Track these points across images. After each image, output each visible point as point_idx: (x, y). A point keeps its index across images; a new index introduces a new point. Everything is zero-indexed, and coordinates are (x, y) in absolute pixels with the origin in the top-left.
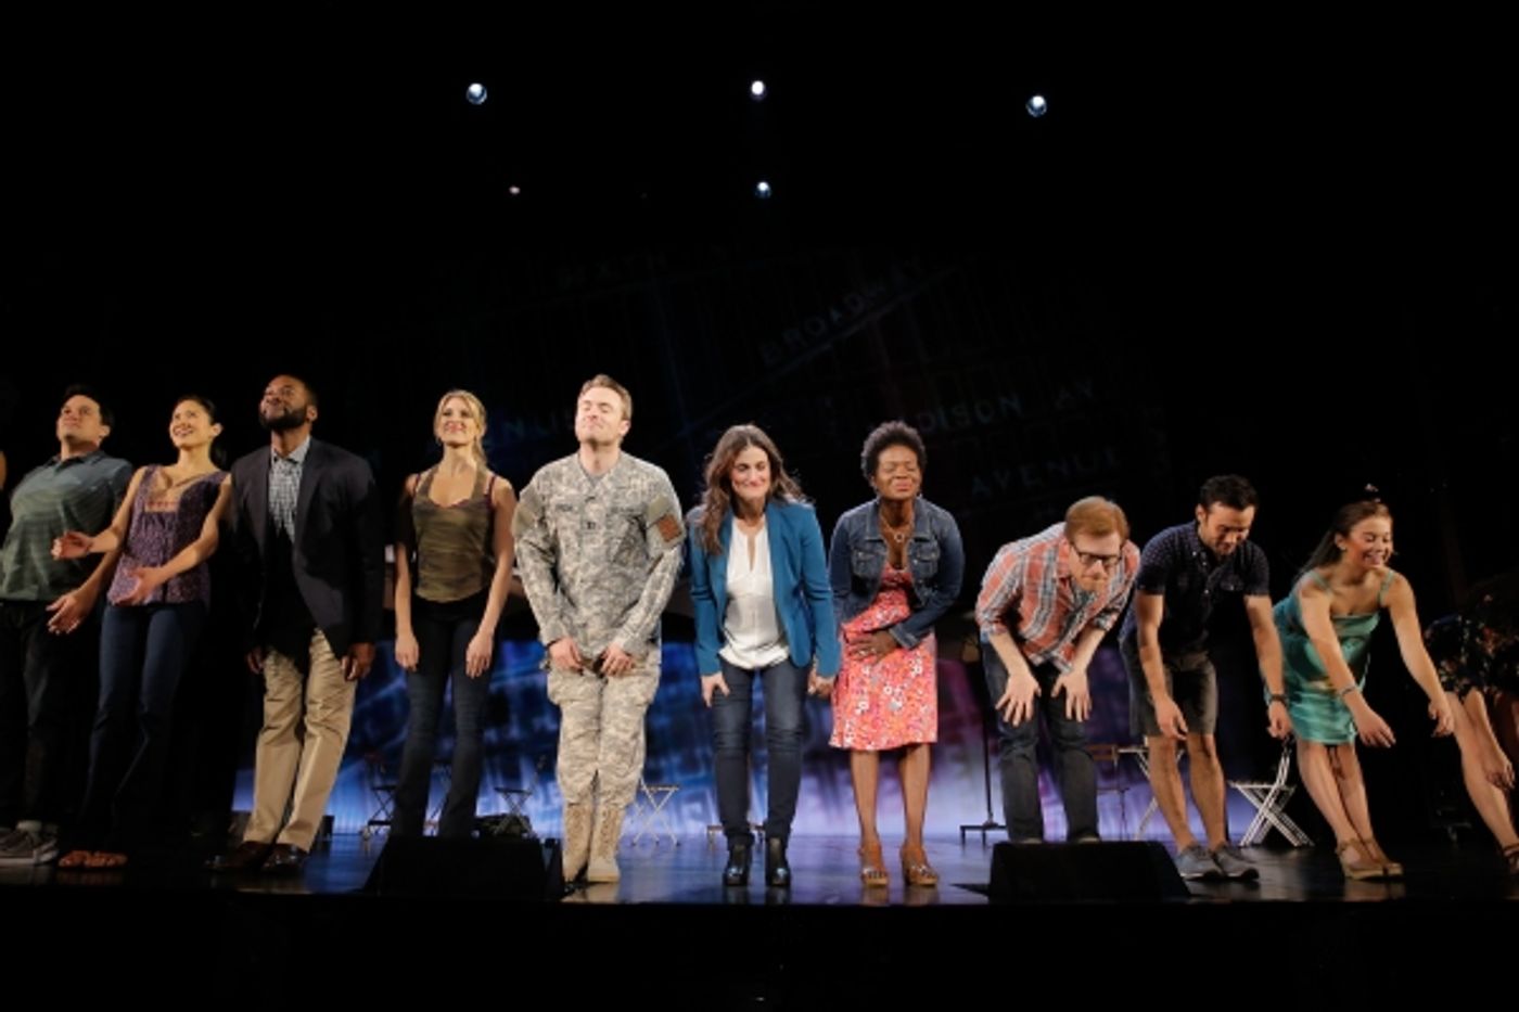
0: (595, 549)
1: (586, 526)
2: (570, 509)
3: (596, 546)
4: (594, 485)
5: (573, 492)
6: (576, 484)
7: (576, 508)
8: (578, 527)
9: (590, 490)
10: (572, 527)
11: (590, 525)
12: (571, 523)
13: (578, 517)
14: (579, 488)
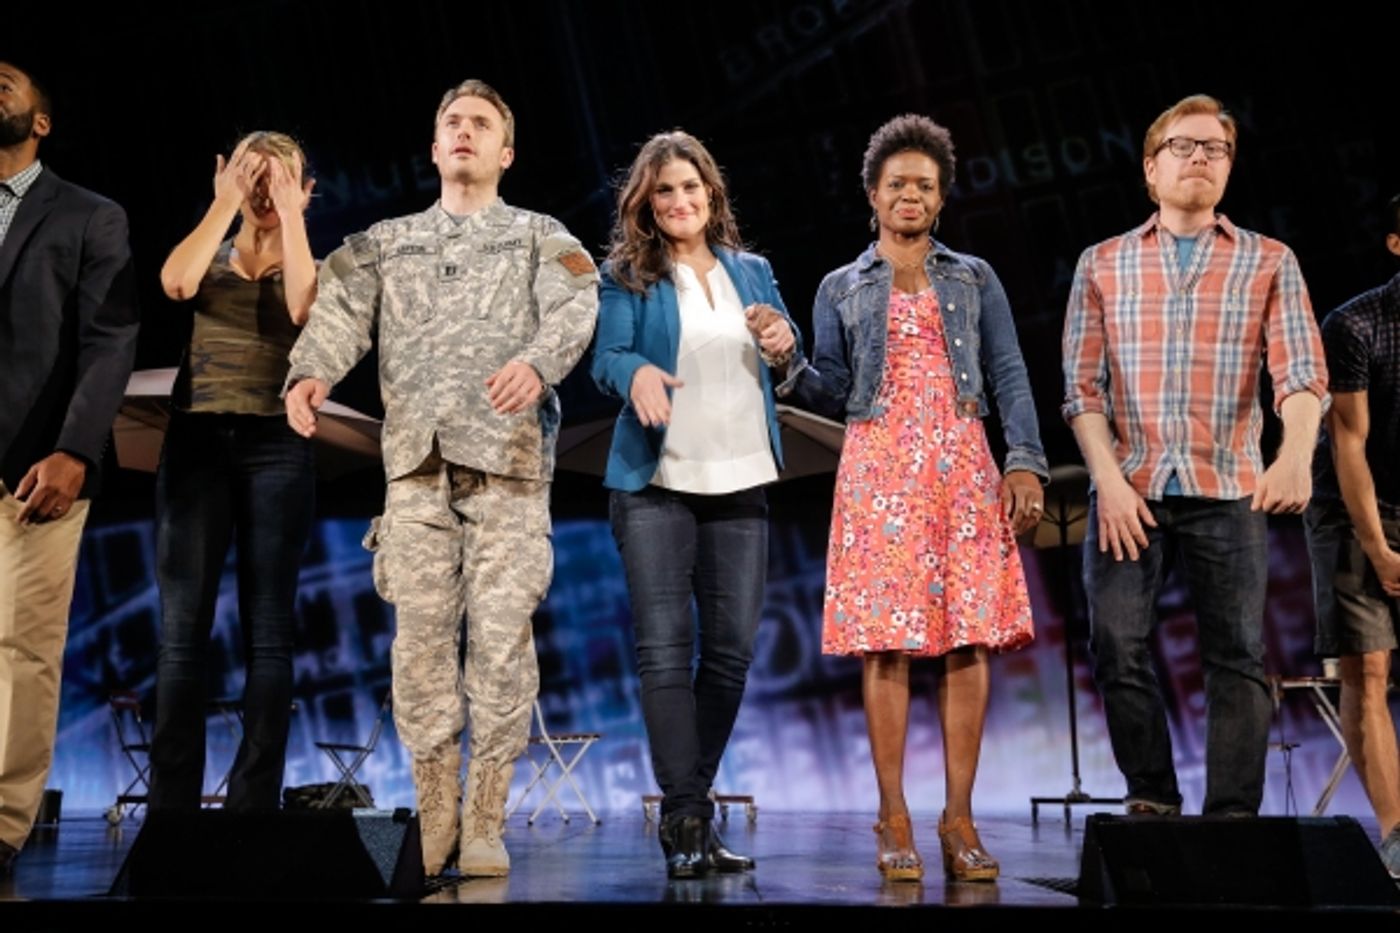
0: (454, 303)
1: (443, 271)
2: (421, 250)
3: (459, 297)
4: (458, 224)
5: (424, 234)
6: (433, 226)
7: (430, 249)
8: (432, 273)
9: (452, 229)
10: (423, 275)
11: (450, 270)
12: (423, 268)
13: (434, 260)
14: (437, 230)
